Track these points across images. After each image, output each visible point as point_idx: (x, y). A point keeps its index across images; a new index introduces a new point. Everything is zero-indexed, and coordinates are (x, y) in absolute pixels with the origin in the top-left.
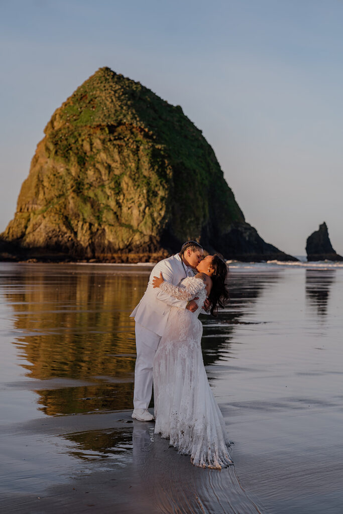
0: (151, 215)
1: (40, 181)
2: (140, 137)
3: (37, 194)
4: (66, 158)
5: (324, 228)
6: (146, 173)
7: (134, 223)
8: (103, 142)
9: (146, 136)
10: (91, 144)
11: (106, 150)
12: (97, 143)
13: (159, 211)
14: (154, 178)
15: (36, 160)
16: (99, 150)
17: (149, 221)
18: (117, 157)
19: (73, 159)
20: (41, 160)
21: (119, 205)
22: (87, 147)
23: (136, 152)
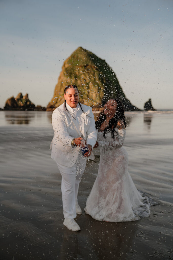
0: (99, 96)
1: (62, 85)
2: (94, 69)
3: (61, 89)
4: (71, 77)
5: (150, 100)
6: (97, 82)
7: (94, 98)
8: (83, 71)
9: (96, 69)
10: (79, 72)
11: (84, 74)
12: (81, 71)
13: (102, 94)
14: (100, 83)
15: (60, 78)
16: (81, 74)
17: (99, 97)
18: (88, 77)
19: (73, 77)
20: (62, 78)
21: (89, 93)
22: (77, 73)
23: (94, 75)
